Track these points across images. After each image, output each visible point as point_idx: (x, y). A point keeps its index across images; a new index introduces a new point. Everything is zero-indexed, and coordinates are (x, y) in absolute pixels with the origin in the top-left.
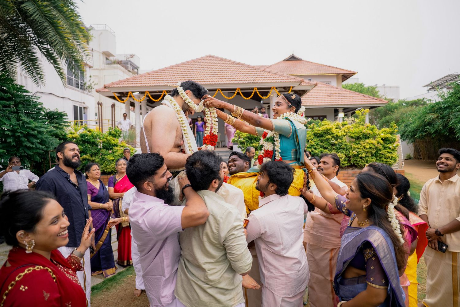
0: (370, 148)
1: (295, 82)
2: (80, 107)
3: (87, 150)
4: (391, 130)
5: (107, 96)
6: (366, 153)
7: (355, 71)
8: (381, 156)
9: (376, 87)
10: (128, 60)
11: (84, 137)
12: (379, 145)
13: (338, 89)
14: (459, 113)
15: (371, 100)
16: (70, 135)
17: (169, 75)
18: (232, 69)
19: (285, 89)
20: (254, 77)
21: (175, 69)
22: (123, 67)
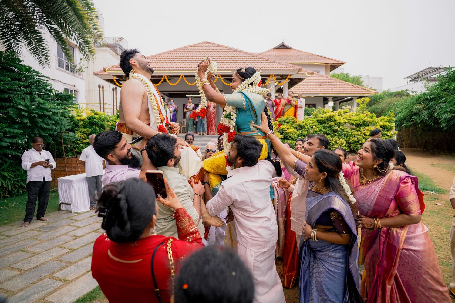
1: (294, 70)
2: (70, 90)
3: (95, 132)
4: (389, 119)
5: (105, 80)
7: (344, 61)
9: (361, 77)
10: (116, 43)
11: (92, 119)
13: (328, 79)
14: (444, 104)
15: (360, 90)
16: (78, 117)
17: (168, 60)
18: (231, 56)
19: (284, 77)
20: (253, 64)
21: (174, 54)
22: (112, 50)
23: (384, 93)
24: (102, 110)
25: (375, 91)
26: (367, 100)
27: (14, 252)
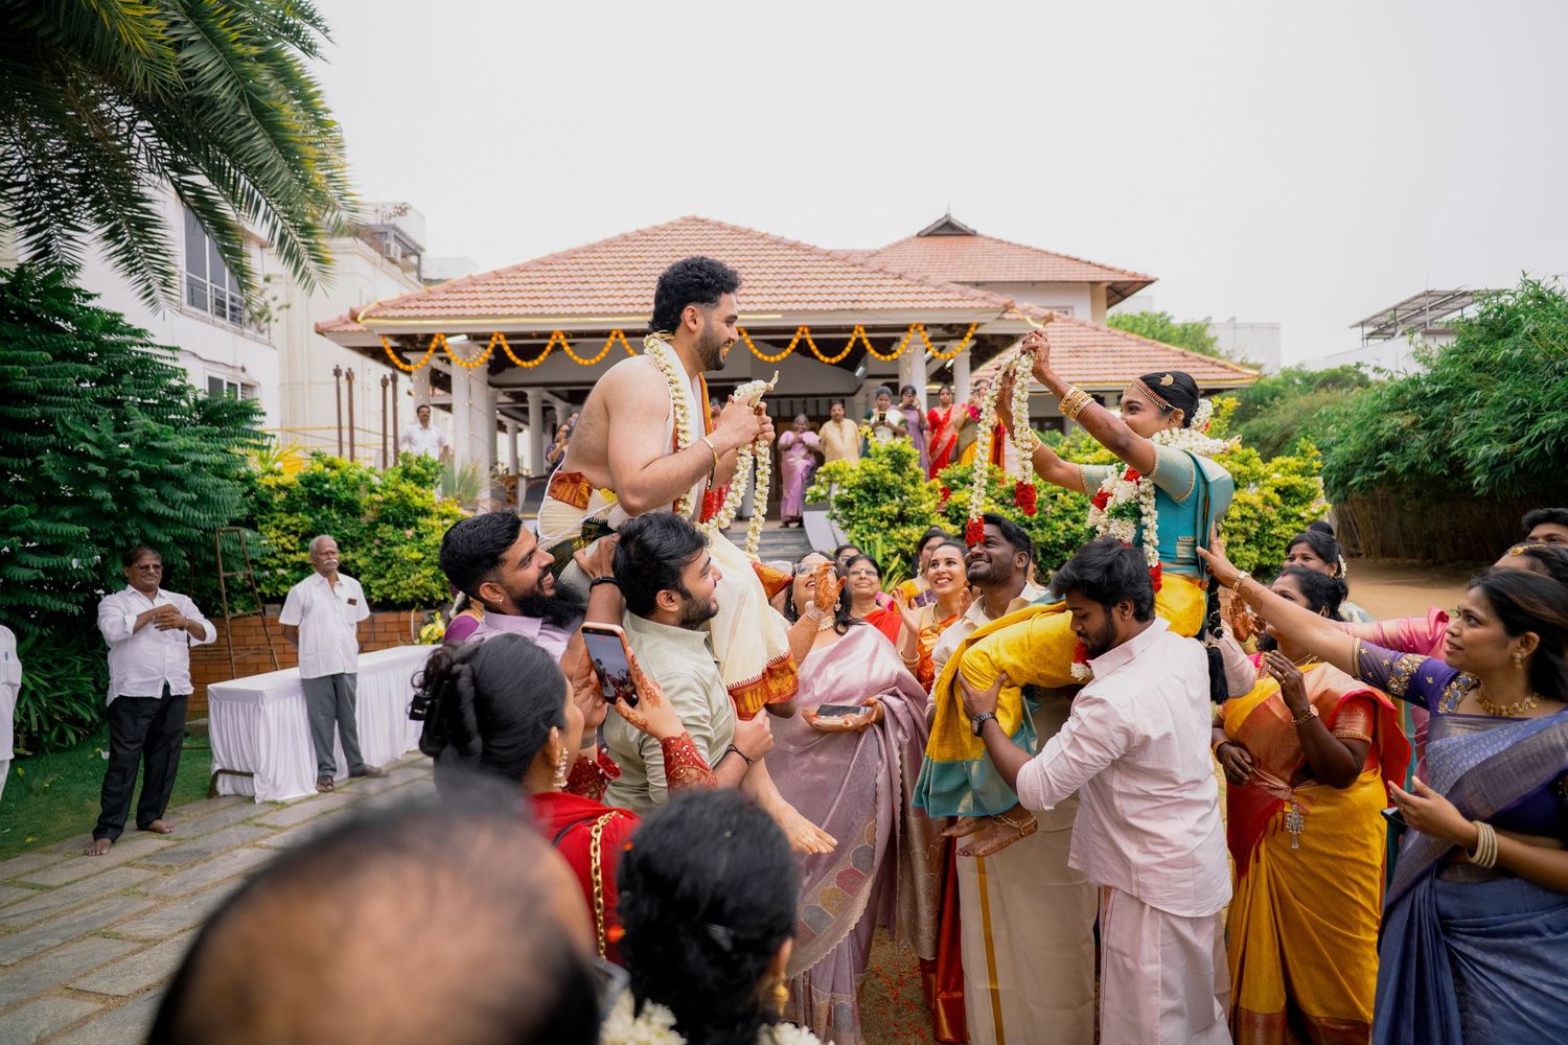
0: (1244, 518)
1: (987, 310)
2: (229, 384)
3: (327, 527)
4: (1302, 464)
5: (354, 349)
6: (1231, 535)
7: (1151, 275)
8: (1275, 542)
9: (1208, 325)
10: (386, 222)
11: (318, 484)
12: (1270, 509)
13: (1100, 333)
14: (1477, 412)
15: (1207, 370)
16: (268, 477)
17: (569, 280)
18: (777, 264)
19: (955, 331)
20: (853, 290)
21: (586, 261)
22: (371, 245)
23: (1288, 377)
24: (346, 450)
25: (1256, 372)
26: (1230, 403)
27: (72, 941)
